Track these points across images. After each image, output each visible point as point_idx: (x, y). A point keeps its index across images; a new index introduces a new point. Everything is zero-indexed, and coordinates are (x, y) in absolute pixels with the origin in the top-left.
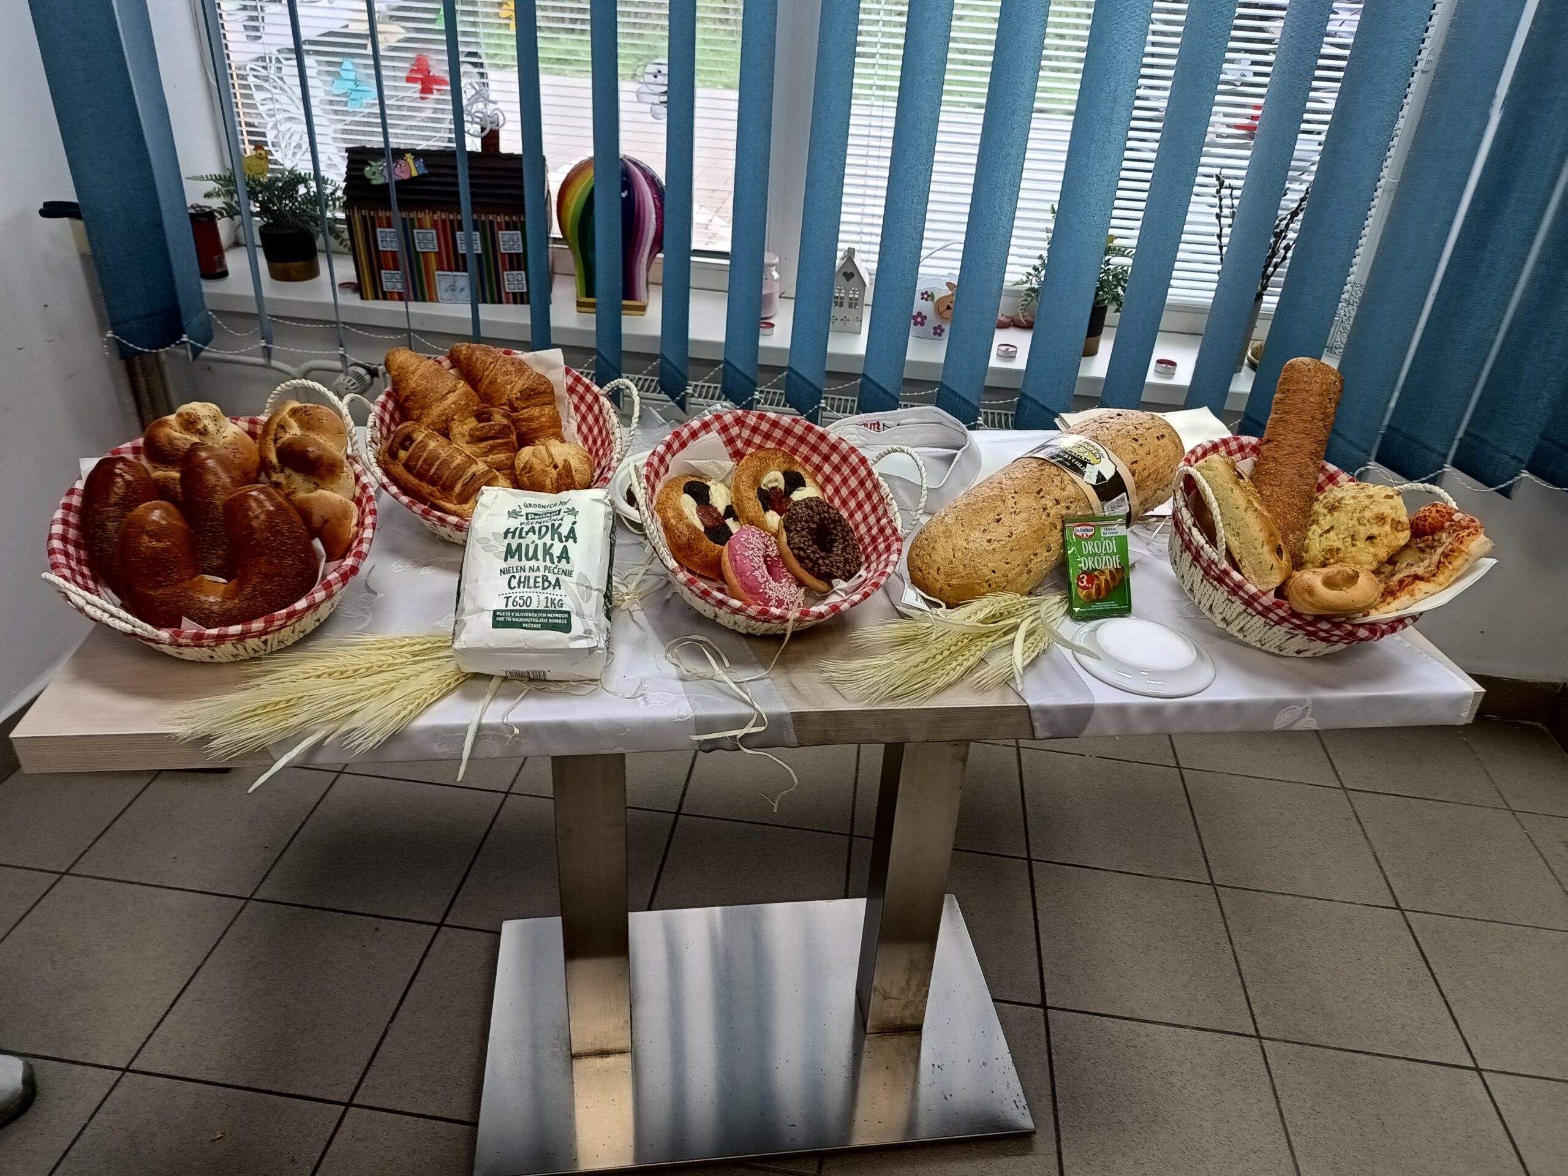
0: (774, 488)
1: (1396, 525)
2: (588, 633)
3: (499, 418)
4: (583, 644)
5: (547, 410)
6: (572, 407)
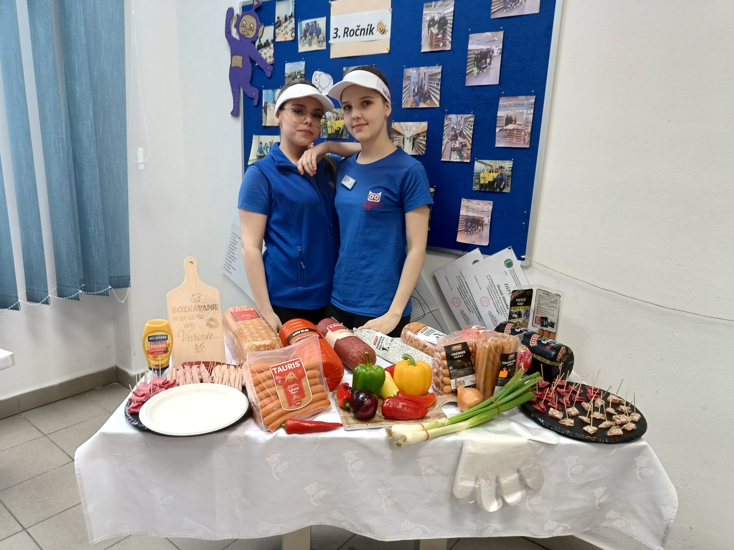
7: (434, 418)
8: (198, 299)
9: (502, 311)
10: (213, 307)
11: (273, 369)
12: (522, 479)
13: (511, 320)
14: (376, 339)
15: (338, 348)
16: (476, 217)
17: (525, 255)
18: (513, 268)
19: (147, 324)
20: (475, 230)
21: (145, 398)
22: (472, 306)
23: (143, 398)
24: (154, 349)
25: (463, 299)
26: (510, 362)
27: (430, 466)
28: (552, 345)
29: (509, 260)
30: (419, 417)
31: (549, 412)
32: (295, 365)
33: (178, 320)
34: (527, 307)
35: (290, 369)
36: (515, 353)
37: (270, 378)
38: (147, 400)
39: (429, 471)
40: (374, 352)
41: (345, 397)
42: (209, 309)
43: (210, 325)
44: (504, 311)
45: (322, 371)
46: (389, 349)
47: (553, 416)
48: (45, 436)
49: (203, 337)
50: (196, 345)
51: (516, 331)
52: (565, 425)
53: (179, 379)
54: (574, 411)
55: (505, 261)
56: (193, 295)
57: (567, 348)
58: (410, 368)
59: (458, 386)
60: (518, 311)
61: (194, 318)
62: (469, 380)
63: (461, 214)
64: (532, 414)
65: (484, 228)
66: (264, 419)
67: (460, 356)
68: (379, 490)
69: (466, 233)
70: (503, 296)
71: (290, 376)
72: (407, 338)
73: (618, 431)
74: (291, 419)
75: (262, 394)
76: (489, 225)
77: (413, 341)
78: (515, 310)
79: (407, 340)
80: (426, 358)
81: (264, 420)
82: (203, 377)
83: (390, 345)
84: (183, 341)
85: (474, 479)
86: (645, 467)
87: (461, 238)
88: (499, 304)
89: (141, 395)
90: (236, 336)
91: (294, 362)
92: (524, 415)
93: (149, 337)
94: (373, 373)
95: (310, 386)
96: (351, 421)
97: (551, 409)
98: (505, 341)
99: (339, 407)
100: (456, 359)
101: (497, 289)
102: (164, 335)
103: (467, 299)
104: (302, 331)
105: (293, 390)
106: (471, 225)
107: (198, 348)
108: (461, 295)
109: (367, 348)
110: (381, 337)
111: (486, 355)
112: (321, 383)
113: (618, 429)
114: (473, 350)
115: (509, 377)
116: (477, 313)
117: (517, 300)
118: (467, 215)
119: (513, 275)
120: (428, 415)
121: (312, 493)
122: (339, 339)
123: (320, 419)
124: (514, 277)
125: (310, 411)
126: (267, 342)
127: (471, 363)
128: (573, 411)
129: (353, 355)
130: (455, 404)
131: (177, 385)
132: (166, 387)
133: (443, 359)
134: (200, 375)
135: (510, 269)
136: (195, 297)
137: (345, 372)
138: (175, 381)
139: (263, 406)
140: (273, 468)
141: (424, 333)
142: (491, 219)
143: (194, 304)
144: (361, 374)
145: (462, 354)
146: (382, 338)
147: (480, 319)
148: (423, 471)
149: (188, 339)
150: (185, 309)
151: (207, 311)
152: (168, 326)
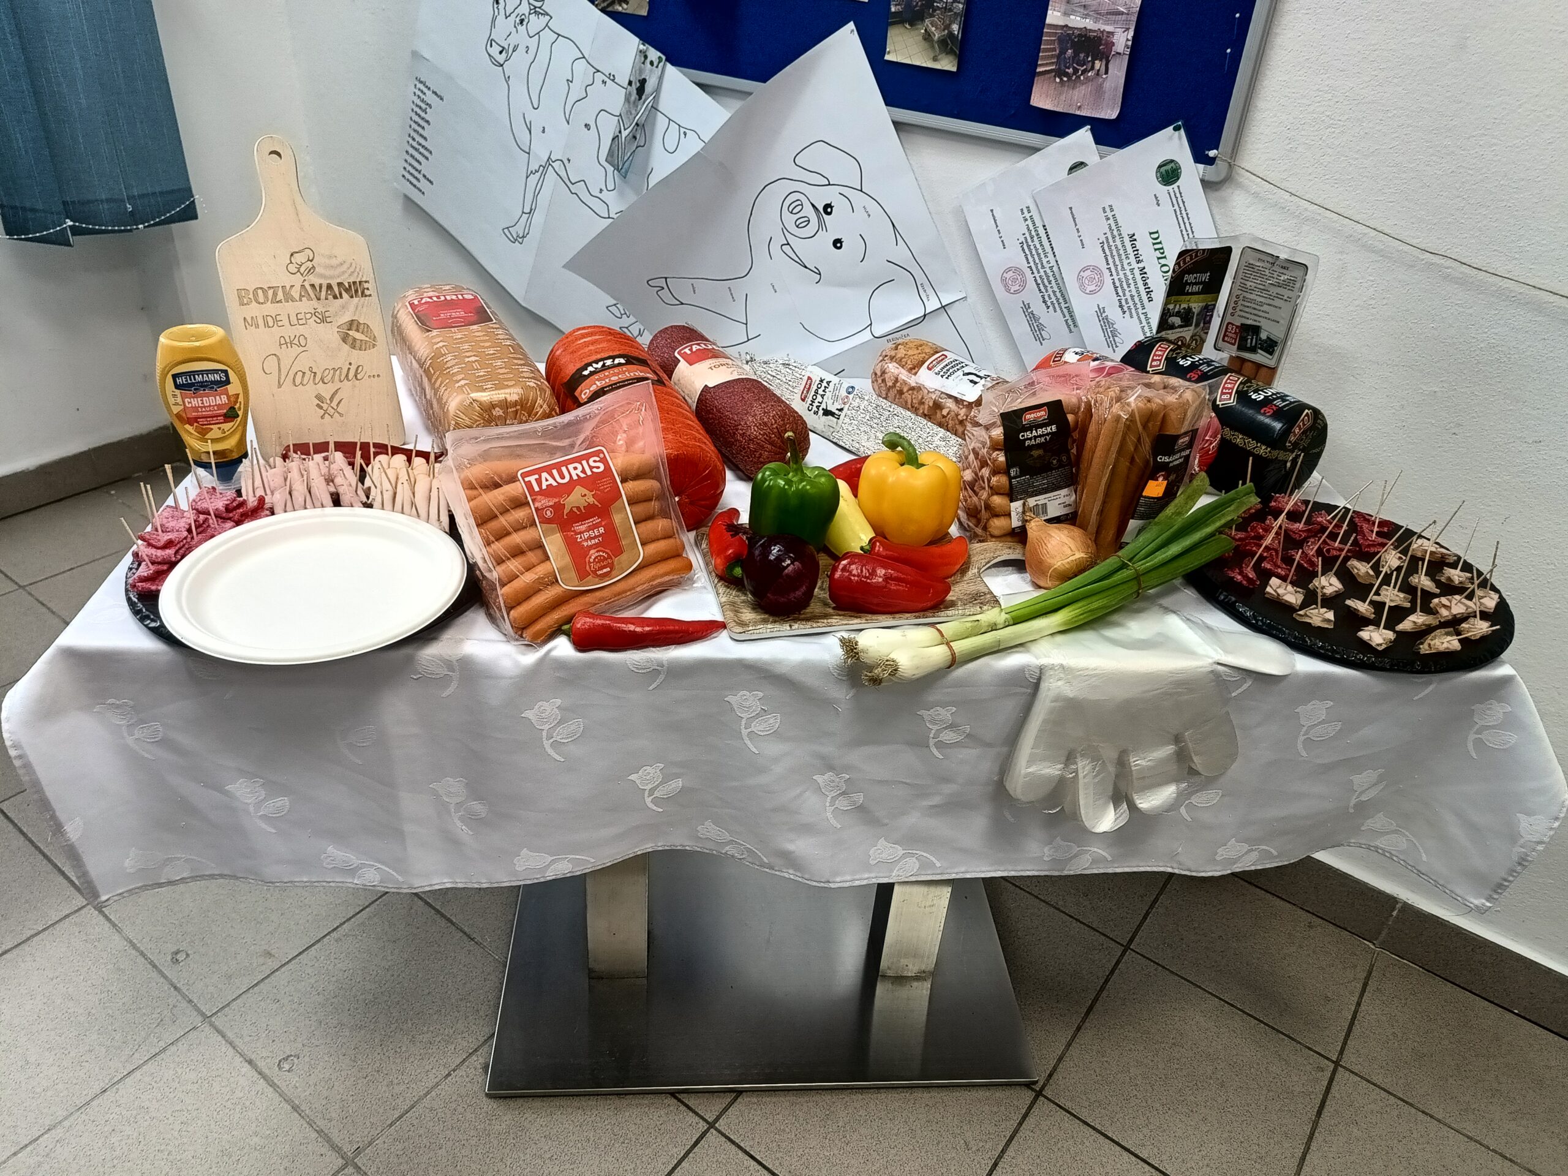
7: (965, 605)
8: (309, 264)
9: (1132, 307)
10: (355, 289)
11: (527, 479)
12: (1182, 756)
13: (1163, 333)
14: (807, 386)
15: (708, 412)
16: (1091, 31)
17: (1217, 150)
18: (1178, 187)
19: (162, 339)
20: (1084, 72)
21: (176, 553)
22: (1054, 292)
23: (170, 552)
24: (195, 409)
25: (1033, 273)
26: (1177, 456)
27: (952, 726)
28: (1278, 403)
29: (1172, 161)
30: (929, 604)
31: (1268, 589)
32: (591, 468)
33: (257, 326)
34: (1209, 297)
35: (575, 477)
36: (1192, 431)
37: (519, 503)
38: (183, 557)
39: (948, 737)
40: (804, 423)
41: (730, 551)
42: (344, 294)
43: (350, 340)
44: (1139, 306)
45: (666, 482)
46: (843, 414)
47: (1278, 598)
48: (21, 590)
49: (334, 375)
50: (319, 397)
51: (1181, 363)
52: (1310, 624)
53: (272, 493)
54: (1331, 585)
55: (1160, 167)
56: (292, 255)
57: (1316, 413)
58: (906, 471)
59: (1028, 518)
60: (1184, 308)
61: (303, 322)
62: (1057, 502)
63: (1049, 21)
64: (1221, 593)
65: (1110, 66)
66: (512, 612)
67: (1043, 440)
68: (819, 778)
69: (1058, 80)
70: (1141, 265)
71: (578, 498)
72: (890, 384)
73: (1446, 642)
74: (587, 614)
75: (498, 547)
76: (1127, 57)
77: (905, 390)
78: (1178, 306)
79: (889, 389)
80: (943, 439)
81: (511, 617)
82: (341, 490)
83: (844, 403)
84: (280, 386)
85: (1063, 759)
86: (1493, 727)
87: (1042, 98)
88: (1129, 287)
89: (161, 544)
90: (426, 372)
91: (587, 457)
92: (1196, 593)
93: (175, 377)
94: (807, 490)
95: (635, 523)
96: (748, 615)
97: (1274, 581)
98: (1171, 398)
99: (714, 574)
100: (1031, 447)
101: (1128, 244)
102: (216, 371)
103: (1042, 273)
104: (609, 362)
105: (588, 534)
106: (1076, 54)
107: (325, 406)
108: (1029, 263)
109: (785, 414)
110: (822, 381)
111: (1118, 439)
112: (664, 514)
113: (1449, 638)
114: (1077, 422)
115: (1170, 494)
116: (1065, 311)
117: (1186, 277)
118: (1066, 26)
119: (1176, 207)
120: (950, 597)
121: (650, 786)
122: (710, 385)
123: (664, 609)
124: (1178, 213)
125: (638, 589)
126: (512, 394)
127: (1069, 458)
128: (1329, 584)
129: (748, 433)
130: (1019, 566)
131: (268, 512)
132: (236, 517)
133: (995, 447)
134: (331, 484)
135: (1170, 188)
136: (299, 259)
137: (729, 475)
138: (261, 500)
139: (505, 580)
140: (544, 734)
141: (937, 369)
142: (1134, 37)
143: (297, 280)
144: (774, 492)
145: (1047, 434)
146: (825, 382)
147: (1072, 327)
148: (931, 735)
149: (294, 379)
150: (275, 294)
151: (339, 301)
152: (226, 343)
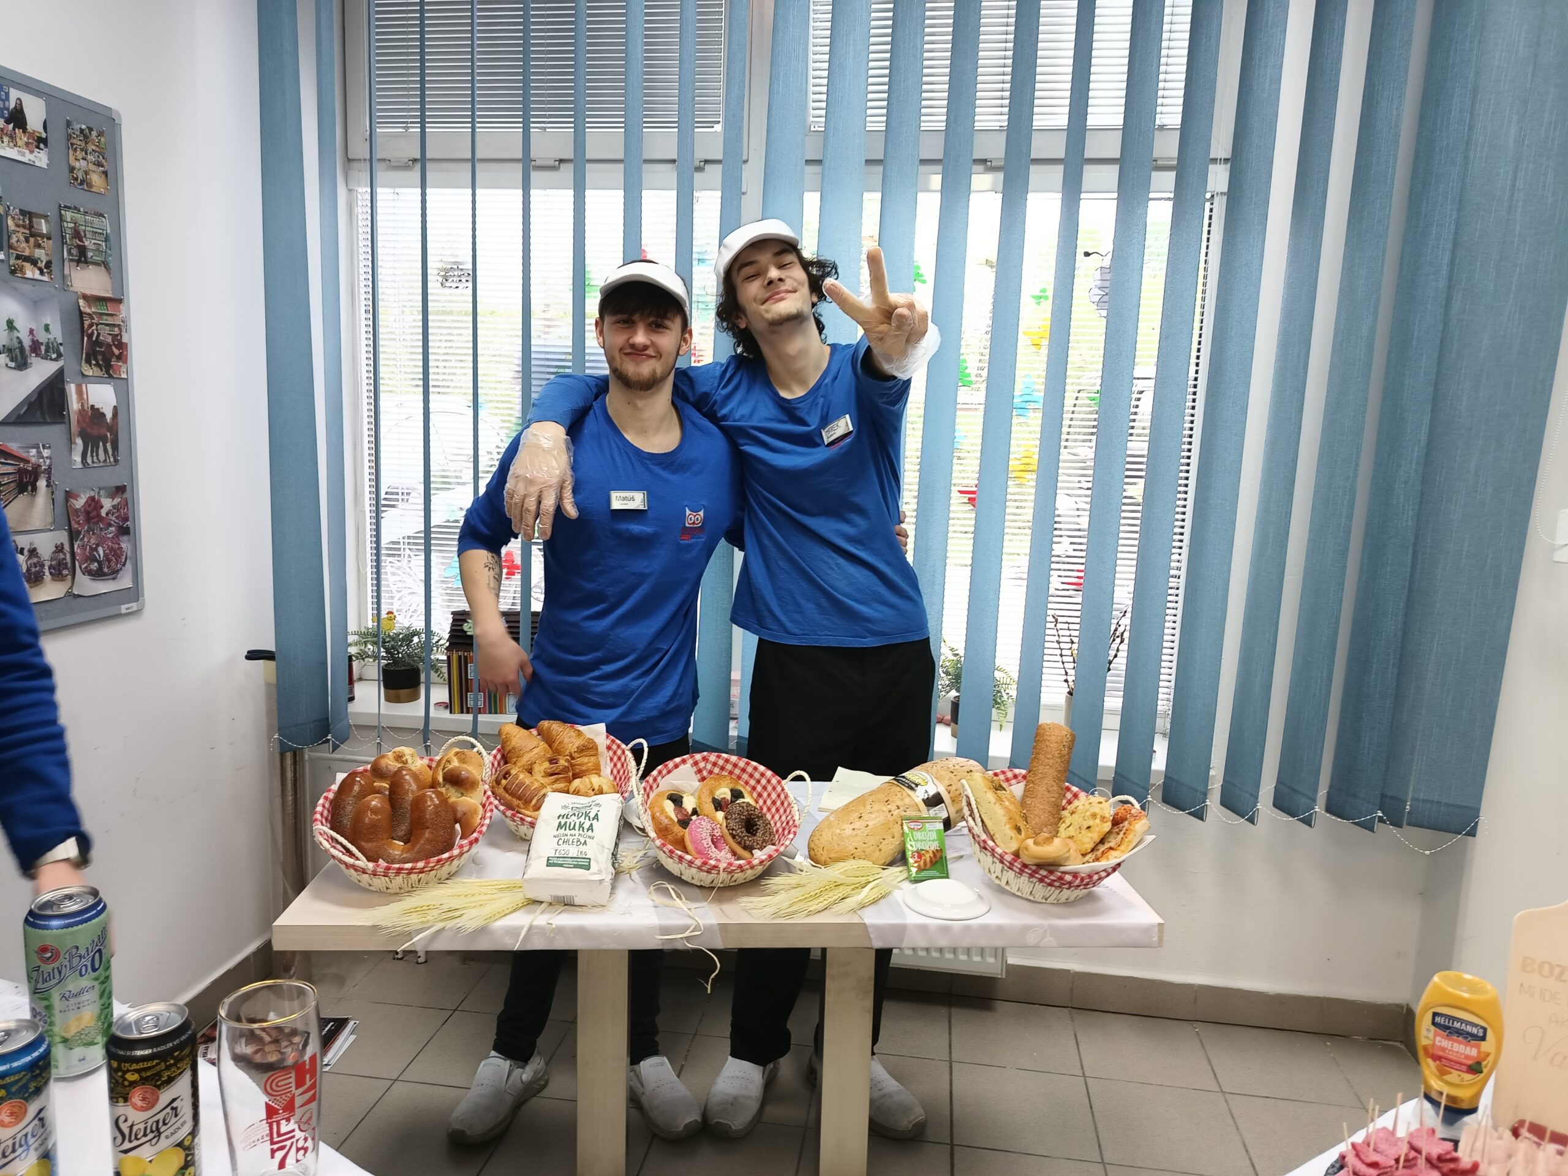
0: (724, 798)
1: (1103, 818)
2: (600, 872)
3: (562, 762)
4: (597, 877)
5: (592, 759)
6: (608, 759)
19: (1436, 979)
24: (1443, 1049)
33: (1531, 996)
53: (1489, 1164)
84: (1536, 1059)
93: (1435, 1014)
102: (1476, 1025)
138: (1476, 1167)
149: (1552, 1058)
152: (1495, 1003)
